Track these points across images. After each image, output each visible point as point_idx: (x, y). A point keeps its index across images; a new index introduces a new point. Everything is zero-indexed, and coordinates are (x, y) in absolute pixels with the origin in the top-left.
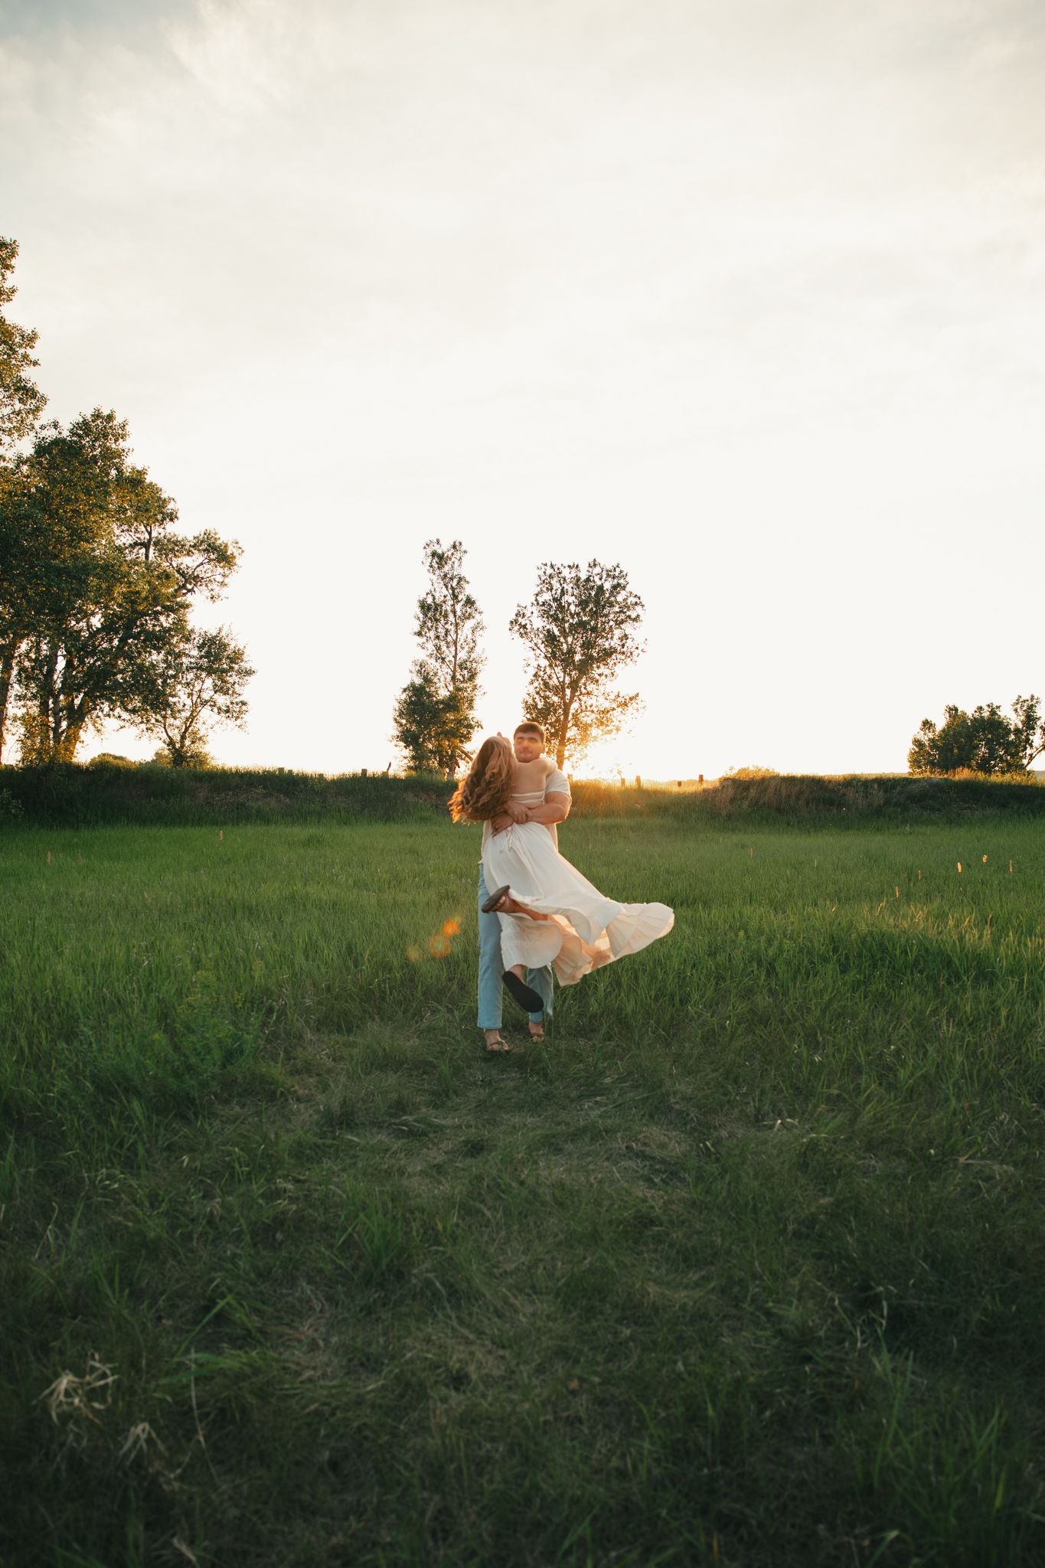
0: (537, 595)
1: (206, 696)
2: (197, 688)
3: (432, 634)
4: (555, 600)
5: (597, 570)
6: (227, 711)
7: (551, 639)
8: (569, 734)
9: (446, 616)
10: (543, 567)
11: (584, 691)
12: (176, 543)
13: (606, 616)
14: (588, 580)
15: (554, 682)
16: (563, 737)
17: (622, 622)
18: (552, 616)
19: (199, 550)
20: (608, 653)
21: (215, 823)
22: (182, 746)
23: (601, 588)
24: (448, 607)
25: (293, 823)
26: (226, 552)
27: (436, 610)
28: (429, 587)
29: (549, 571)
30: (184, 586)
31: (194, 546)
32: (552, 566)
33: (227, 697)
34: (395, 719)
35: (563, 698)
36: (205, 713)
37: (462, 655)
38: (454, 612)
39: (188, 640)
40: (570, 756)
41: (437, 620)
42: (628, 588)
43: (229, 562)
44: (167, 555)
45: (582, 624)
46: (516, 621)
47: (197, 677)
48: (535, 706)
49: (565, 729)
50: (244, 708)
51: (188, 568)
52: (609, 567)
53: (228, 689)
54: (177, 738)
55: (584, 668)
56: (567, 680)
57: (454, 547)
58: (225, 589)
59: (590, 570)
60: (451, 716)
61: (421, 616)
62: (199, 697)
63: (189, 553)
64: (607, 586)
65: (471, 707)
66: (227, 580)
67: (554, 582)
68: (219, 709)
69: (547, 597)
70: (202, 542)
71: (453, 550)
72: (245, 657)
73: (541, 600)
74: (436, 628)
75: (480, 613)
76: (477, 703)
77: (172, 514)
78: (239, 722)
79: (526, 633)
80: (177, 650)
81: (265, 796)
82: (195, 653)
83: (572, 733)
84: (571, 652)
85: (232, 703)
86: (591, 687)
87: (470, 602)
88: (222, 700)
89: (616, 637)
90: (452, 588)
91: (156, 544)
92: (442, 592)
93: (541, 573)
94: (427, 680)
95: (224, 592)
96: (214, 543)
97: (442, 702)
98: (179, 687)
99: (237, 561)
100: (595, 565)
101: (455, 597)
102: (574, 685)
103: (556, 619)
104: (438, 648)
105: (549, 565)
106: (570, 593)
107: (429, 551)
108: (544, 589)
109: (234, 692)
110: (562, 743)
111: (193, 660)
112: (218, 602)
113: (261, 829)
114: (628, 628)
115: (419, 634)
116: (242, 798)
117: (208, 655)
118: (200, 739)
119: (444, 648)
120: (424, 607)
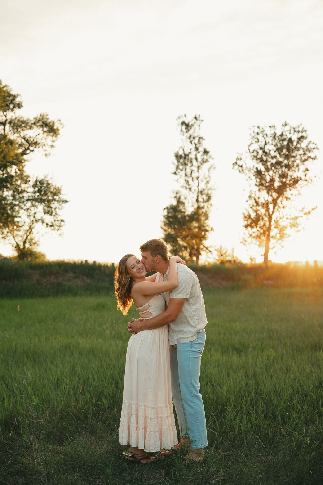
0: (249, 146)
1: (38, 216)
2: (33, 212)
3: (183, 173)
4: (261, 148)
5: (287, 128)
6: (52, 226)
7: (259, 173)
8: (272, 233)
9: (191, 162)
10: (253, 128)
11: (281, 206)
12: (23, 122)
13: (295, 157)
14: (282, 135)
15: (261, 201)
16: (269, 235)
17: (305, 160)
18: (259, 158)
19: (37, 126)
20: (296, 181)
21: (42, 296)
22: (24, 247)
23: (290, 141)
24: (192, 156)
25: (91, 295)
26: (54, 126)
27: (185, 158)
28: (181, 145)
29: (257, 130)
30: (28, 149)
31: (34, 124)
32: (258, 127)
33: (52, 217)
34: (161, 227)
35: (268, 210)
36: (38, 227)
37: (202, 186)
38: (196, 159)
39: (26, 182)
40: (274, 247)
41: (186, 164)
42: (309, 139)
43: (55, 133)
44: (17, 129)
45: (279, 163)
46: (236, 163)
47: (33, 206)
48: (250, 216)
49: (269, 229)
50: (62, 223)
51: (30, 137)
52: (295, 126)
53: (52, 212)
54: (21, 244)
55: (280, 191)
56: (270, 199)
57: (196, 118)
58: (53, 149)
59: (283, 127)
60: (195, 224)
61: (176, 162)
62: (34, 217)
63: (31, 128)
64: (295, 138)
65: (207, 218)
66: (54, 144)
67: (260, 137)
68: (47, 224)
69: (256, 147)
70: (39, 120)
71: (195, 120)
72: (62, 192)
73: (252, 148)
74: (186, 169)
75: (213, 159)
76: (210, 215)
77: (19, 104)
78: (59, 232)
79: (243, 170)
80: (20, 189)
81: (75, 278)
82: (31, 190)
83: (274, 232)
84: (272, 180)
85: (55, 221)
86: (285, 202)
87: (206, 152)
88: (48, 219)
89: (301, 170)
90: (195, 144)
91: (10, 123)
92: (189, 147)
93: (251, 131)
94: (179, 202)
95: (52, 151)
96: (46, 121)
97: (188, 216)
98: (22, 211)
99: (60, 131)
100: (286, 125)
101: (197, 149)
102: (275, 202)
103: (261, 160)
104: (187, 182)
105: (256, 127)
106: (270, 143)
107: (180, 122)
108: (254, 142)
109: (56, 214)
110: (268, 239)
111: (30, 194)
112: (49, 157)
113: (70, 299)
114: (308, 164)
115: (175, 173)
116: (60, 279)
117: (39, 191)
118: (35, 243)
119: (190, 182)
120: (178, 157)
